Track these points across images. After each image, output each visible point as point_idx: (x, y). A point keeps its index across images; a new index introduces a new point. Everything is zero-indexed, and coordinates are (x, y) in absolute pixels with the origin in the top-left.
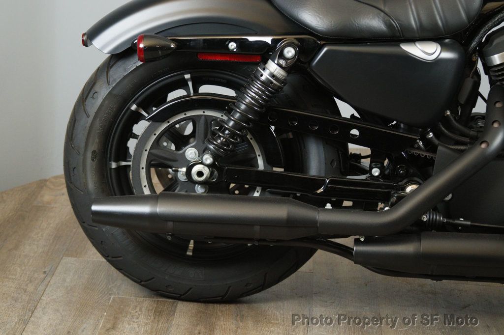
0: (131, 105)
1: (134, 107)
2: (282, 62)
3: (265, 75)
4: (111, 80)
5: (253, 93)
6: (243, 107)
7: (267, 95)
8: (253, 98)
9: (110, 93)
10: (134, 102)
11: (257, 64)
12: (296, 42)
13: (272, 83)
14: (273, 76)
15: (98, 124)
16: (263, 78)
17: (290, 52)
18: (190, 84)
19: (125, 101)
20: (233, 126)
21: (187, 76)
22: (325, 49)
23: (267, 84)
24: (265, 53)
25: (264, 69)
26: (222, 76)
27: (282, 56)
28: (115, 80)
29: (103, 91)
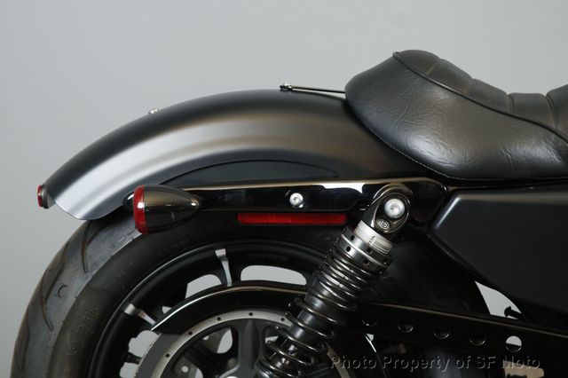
0: (125, 305)
1: (130, 309)
2: (383, 225)
3: (355, 248)
4: (89, 263)
5: (334, 281)
6: (318, 303)
7: (358, 283)
8: (334, 288)
9: (88, 287)
10: (130, 300)
11: (341, 229)
12: (406, 189)
13: (366, 261)
14: (367, 248)
15: (68, 340)
16: (351, 253)
17: (395, 207)
18: (226, 265)
19: (115, 300)
20: (302, 338)
21: (220, 253)
22: (457, 200)
23: (357, 262)
24: (354, 210)
25: (352, 239)
26: (281, 250)
27: (382, 214)
28: (96, 264)
29: (76, 284)
